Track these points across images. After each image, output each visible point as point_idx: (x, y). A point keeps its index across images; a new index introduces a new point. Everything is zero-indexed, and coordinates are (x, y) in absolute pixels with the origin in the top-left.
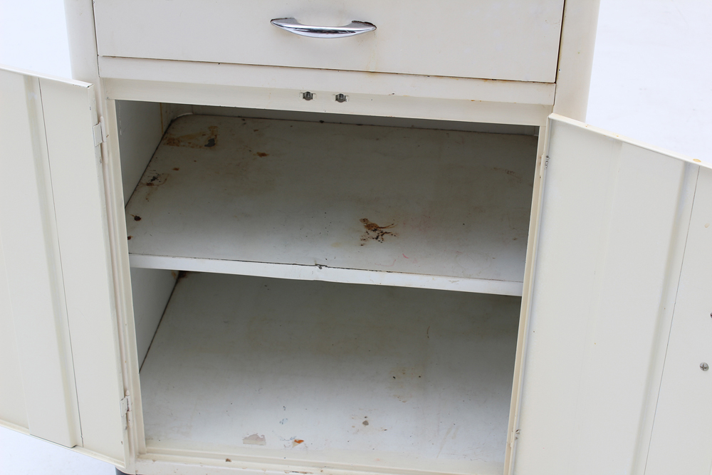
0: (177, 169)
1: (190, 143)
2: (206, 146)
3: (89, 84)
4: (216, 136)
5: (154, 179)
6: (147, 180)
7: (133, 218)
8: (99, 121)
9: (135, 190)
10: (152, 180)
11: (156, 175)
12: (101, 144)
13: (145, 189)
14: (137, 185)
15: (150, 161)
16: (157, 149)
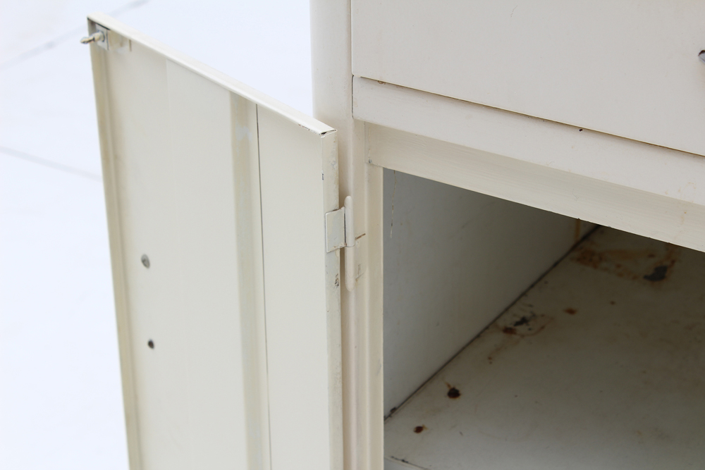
0: (571, 312)
1: (619, 266)
2: (646, 277)
3: (327, 128)
4: (673, 262)
5: (523, 321)
6: (508, 321)
7: (447, 390)
8: (342, 204)
9: (478, 336)
10: (518, 324)
11: (527, 315)
12: (342, 251)
13: (497, 338)
14: (487, 328)
15: (532, 286)
16: (556, 264)
